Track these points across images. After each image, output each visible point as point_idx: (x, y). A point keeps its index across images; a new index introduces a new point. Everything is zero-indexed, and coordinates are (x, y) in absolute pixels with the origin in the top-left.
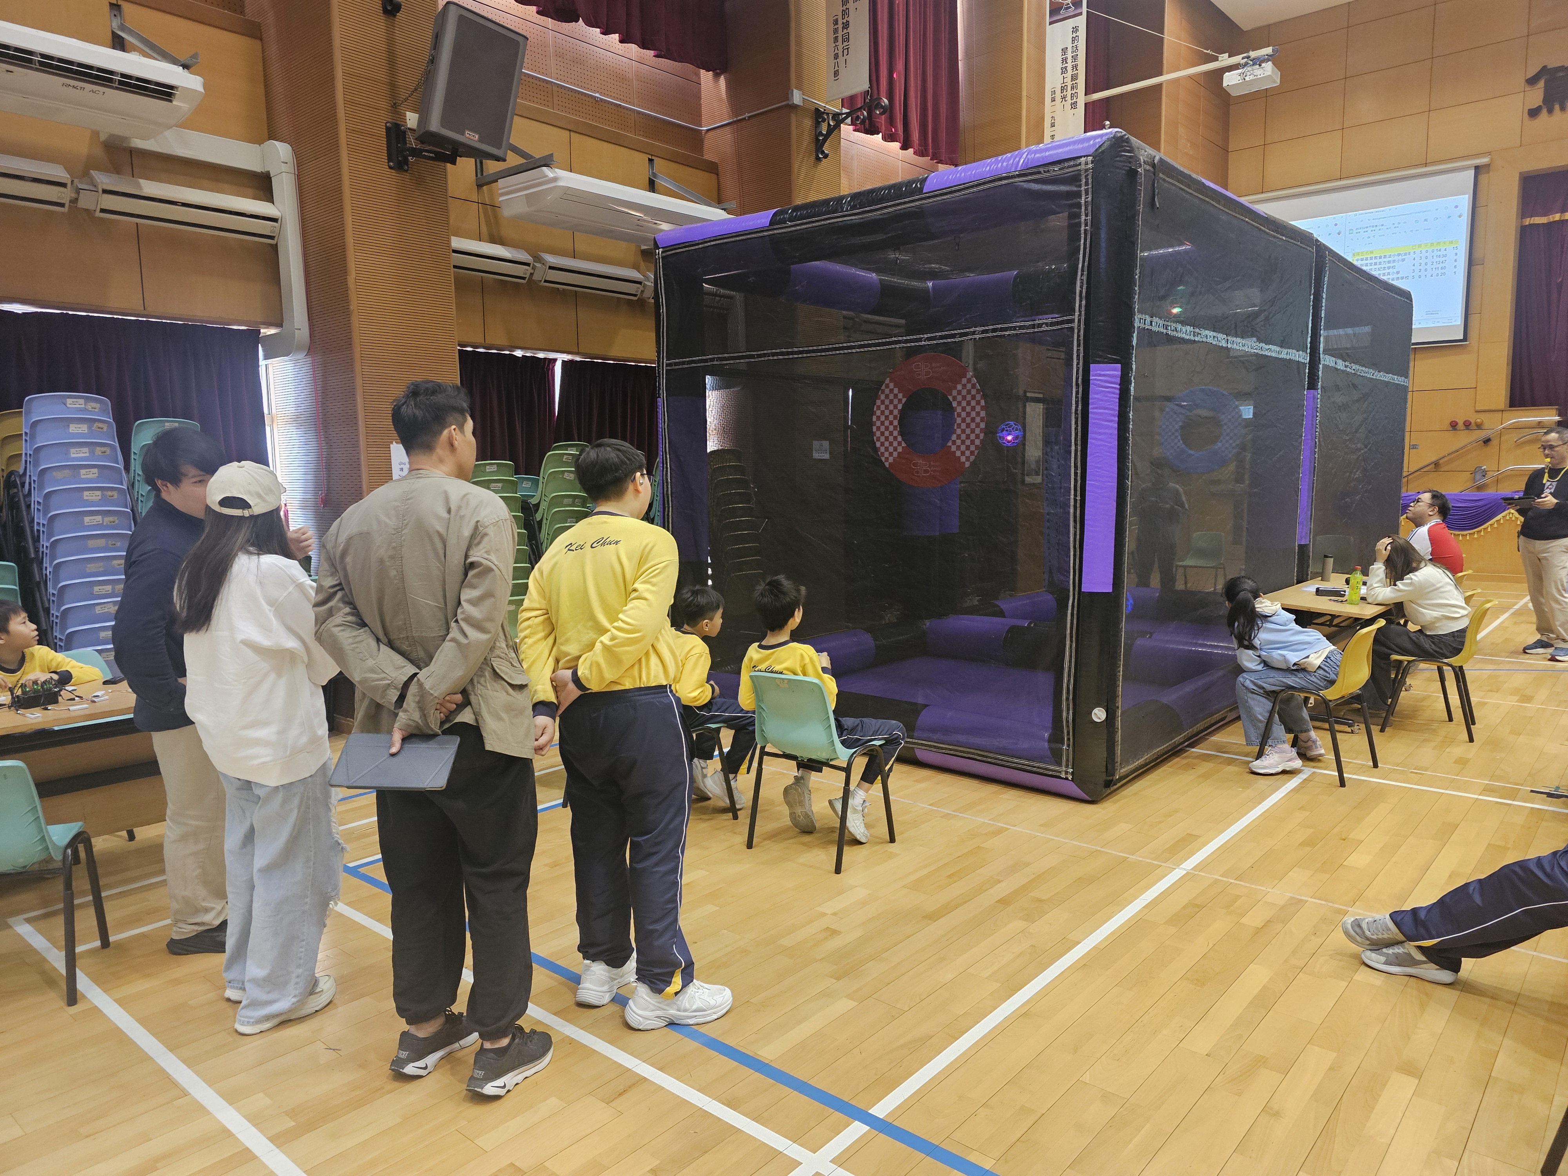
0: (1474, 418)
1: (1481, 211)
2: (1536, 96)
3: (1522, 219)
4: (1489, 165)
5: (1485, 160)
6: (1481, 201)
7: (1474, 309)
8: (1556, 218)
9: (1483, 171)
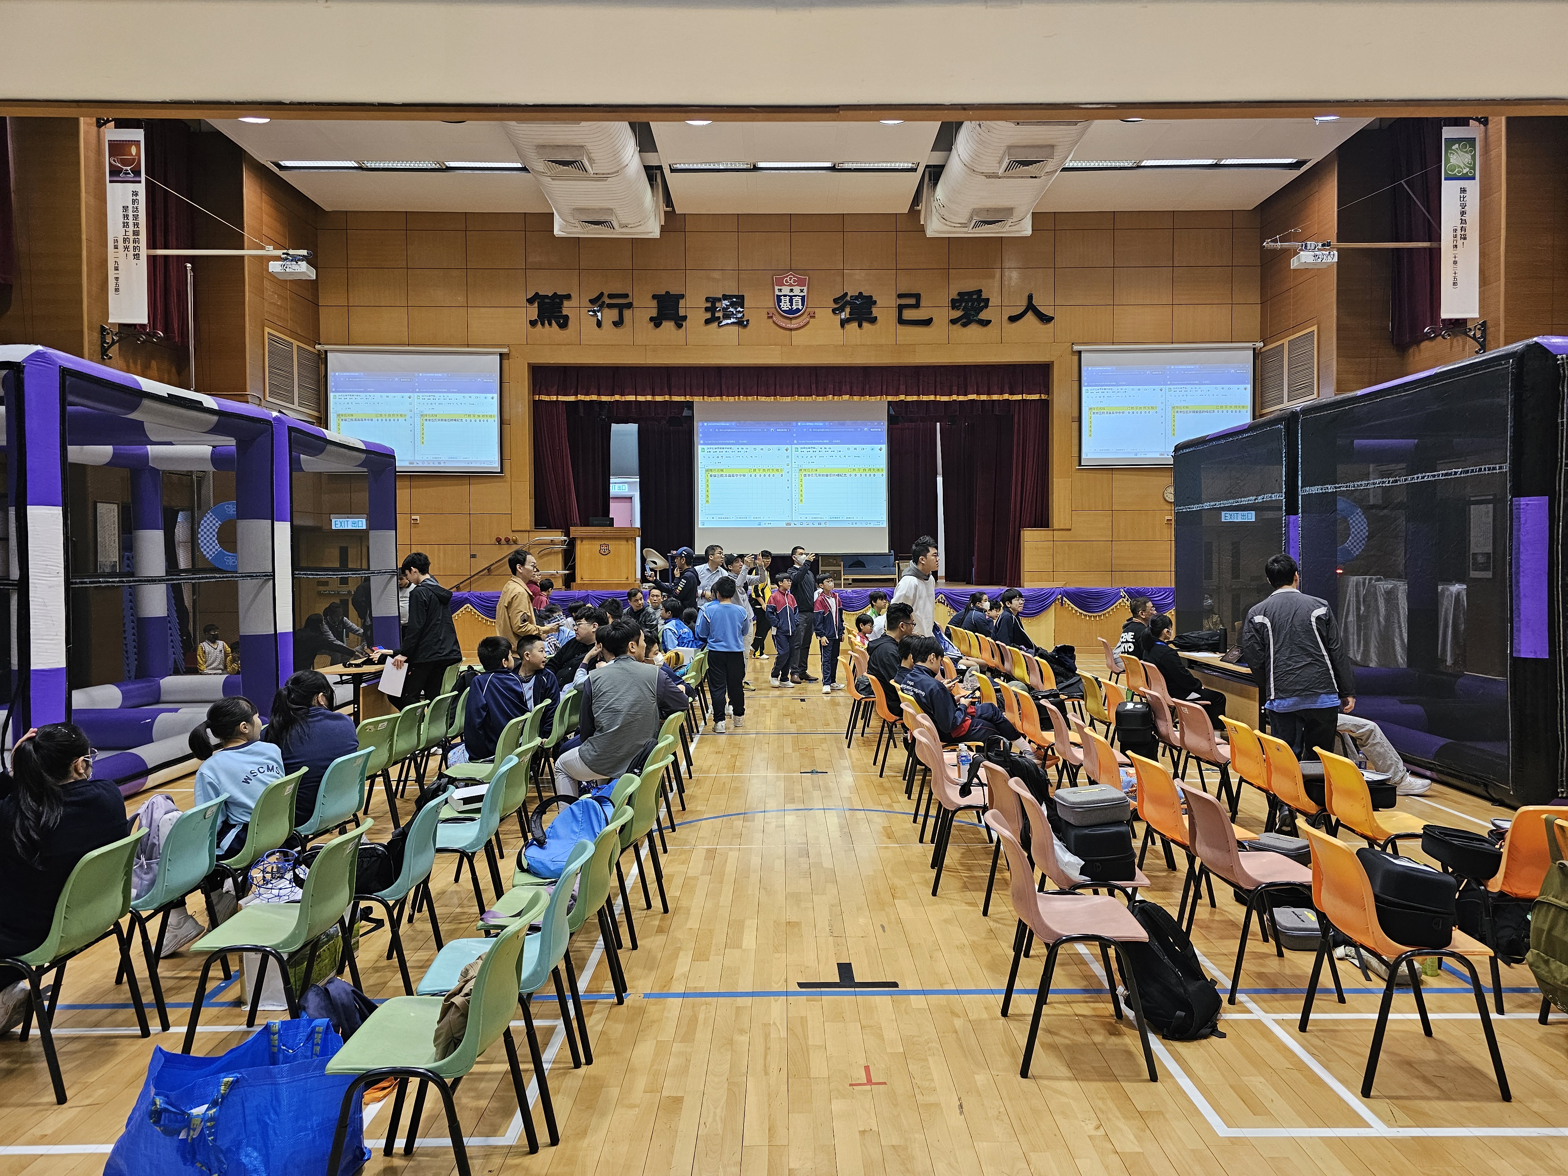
0: (511, 536)
1: (505, 385)
2: (533, 312)
3: (533, 395)
4: (508, 354)
5: (505, 350)
6: (506, 378)
7: (507, 455)
8: (554, 398)
9: (506, 357)
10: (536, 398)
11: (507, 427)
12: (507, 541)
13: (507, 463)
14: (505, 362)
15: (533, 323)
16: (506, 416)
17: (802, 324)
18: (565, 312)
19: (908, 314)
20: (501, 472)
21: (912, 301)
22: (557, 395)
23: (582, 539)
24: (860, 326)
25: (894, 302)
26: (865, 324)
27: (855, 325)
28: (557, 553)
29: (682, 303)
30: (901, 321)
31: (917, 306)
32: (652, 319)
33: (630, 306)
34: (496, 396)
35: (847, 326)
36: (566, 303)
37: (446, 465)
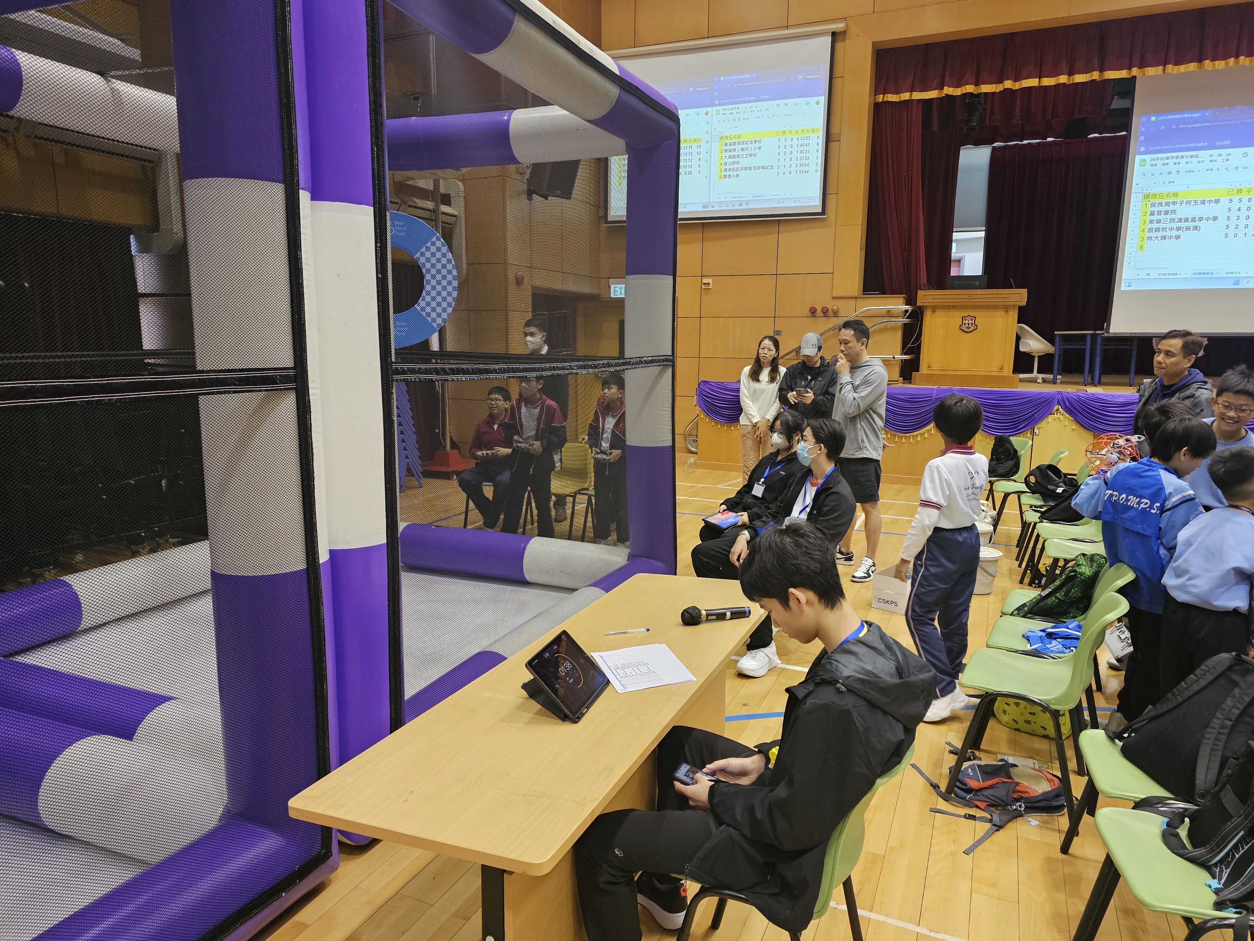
0: (832, 305)
1: (837, 82)
3: (875, 95)
4: (844, 32)
5: (839, 26)
6: (838, 72)
7: (831, 189)
8: (906, 96)
9: (839, 38)
10: (880, 98)
11: (833, 145)
12: (825, 311)
13: (831, 200)
14: (839, 45)
16: (834, 130)
20: (823, 213)
22: (912, 90)
23: (934, 309)
28: (894, 329)
34: (823, 100)
37: (749, 207)
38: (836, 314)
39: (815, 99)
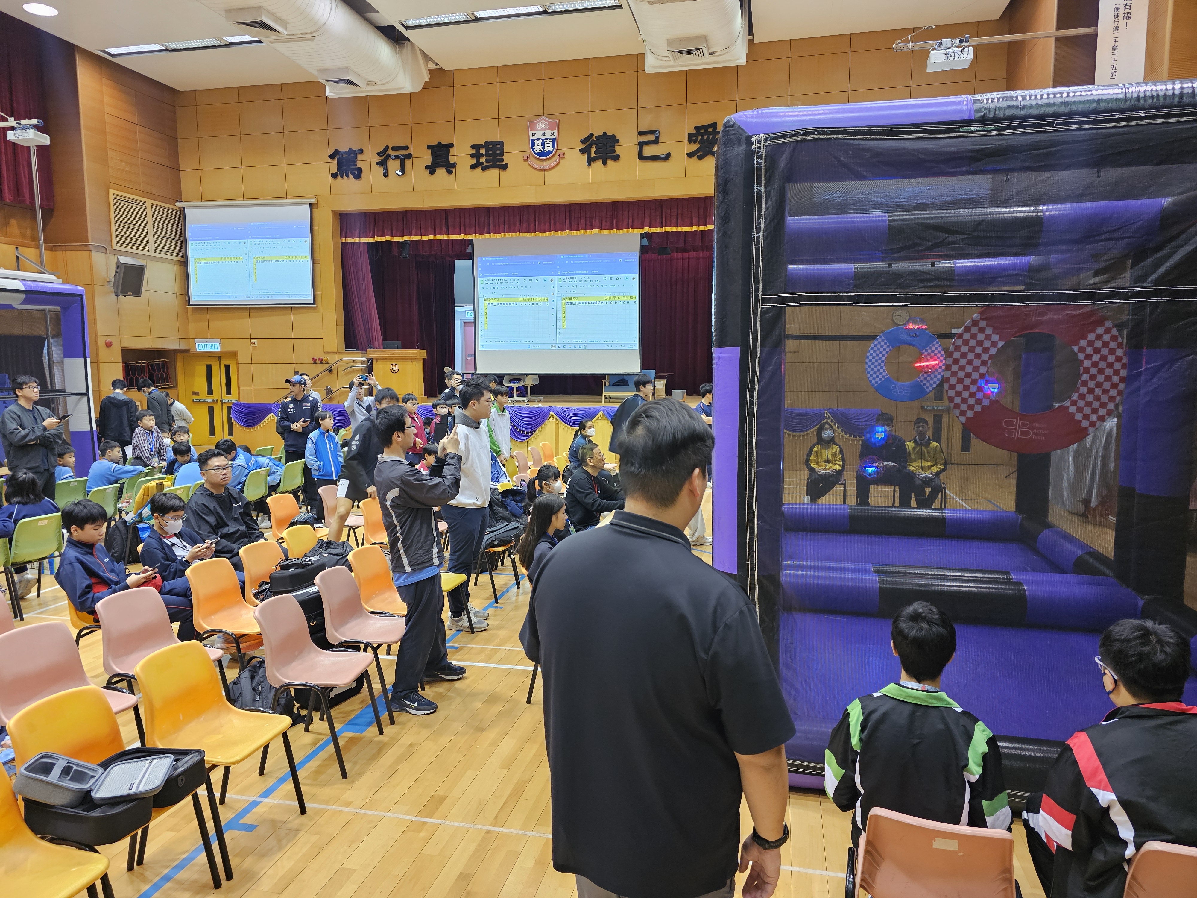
0: (325, 357)
1: (315, 230)
2: (334, 166)
3: (340, 238)
4: (316, 204)
5: (313, 201)
6: (315, 225)
7: (318, 290)
8: (357, 240)
9: (315, 206)
10: (344, 240)
11: (317, 266)
12: (321, 360)
13: (319, 297)
14: (314, 210)
15: (334, 176)
16: (317, 257)
17: (553, 165)
18: (359, 165)
19: (648, 151)
20: (314, 304)
21: (652, 138)
22: (359, 237)
23: (376, 360)
24: (605, 164)
25: (636, 139)
26: (610, 162)
27: (600, 163)
29: (452, 151)
30: (642, 157)
31: (656, 142)
32: (427, 167)
33: (409, 156)
34: (308, 240)
35: (593, 165)
36: (360, 157)
37: (273, 298)
38: (327, 363)
39: (305, 239)
